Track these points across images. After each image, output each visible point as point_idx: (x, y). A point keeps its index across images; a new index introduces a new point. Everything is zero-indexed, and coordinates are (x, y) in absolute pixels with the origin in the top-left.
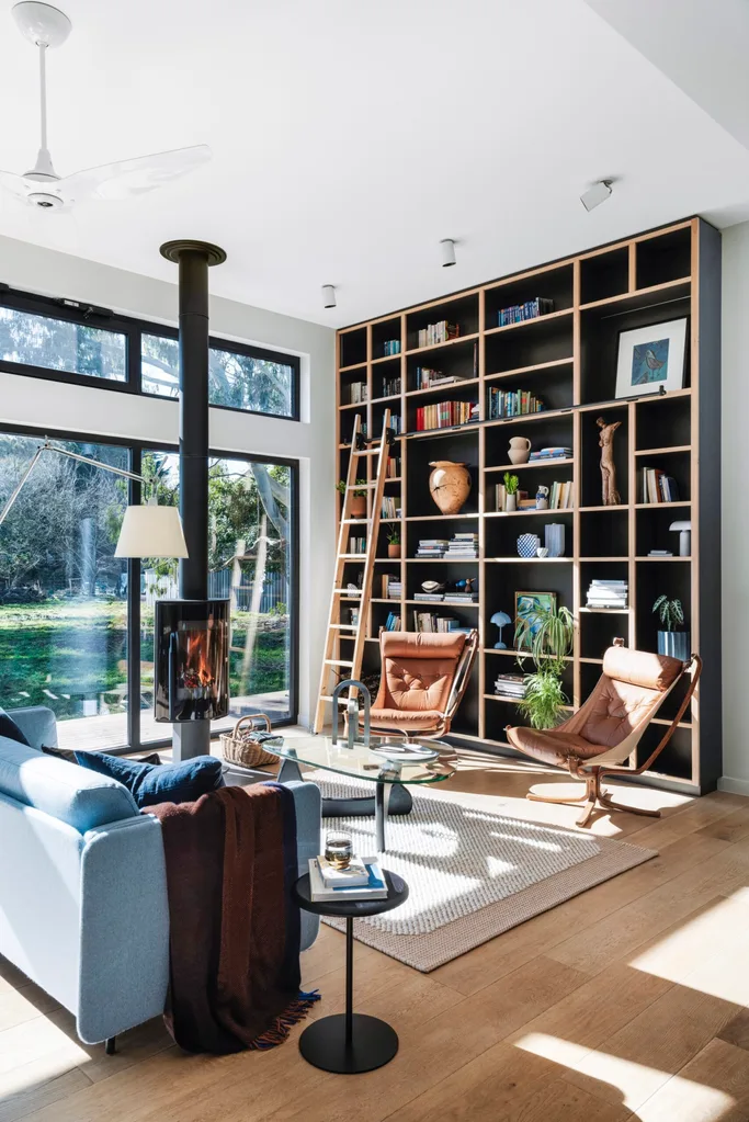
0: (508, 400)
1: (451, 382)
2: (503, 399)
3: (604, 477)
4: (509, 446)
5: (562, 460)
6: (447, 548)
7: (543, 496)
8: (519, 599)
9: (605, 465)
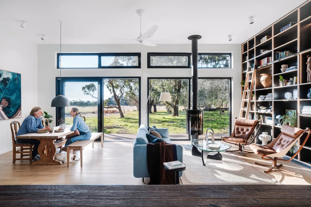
0: (282, 54)
1: (267, 52)
2: (281, 54)
3: (308, 74)
4: (281, 67)
5: (295, 70)
6: (265, 97)
7: (291, 81)
8: (287, 112)
9: (308, 70)
